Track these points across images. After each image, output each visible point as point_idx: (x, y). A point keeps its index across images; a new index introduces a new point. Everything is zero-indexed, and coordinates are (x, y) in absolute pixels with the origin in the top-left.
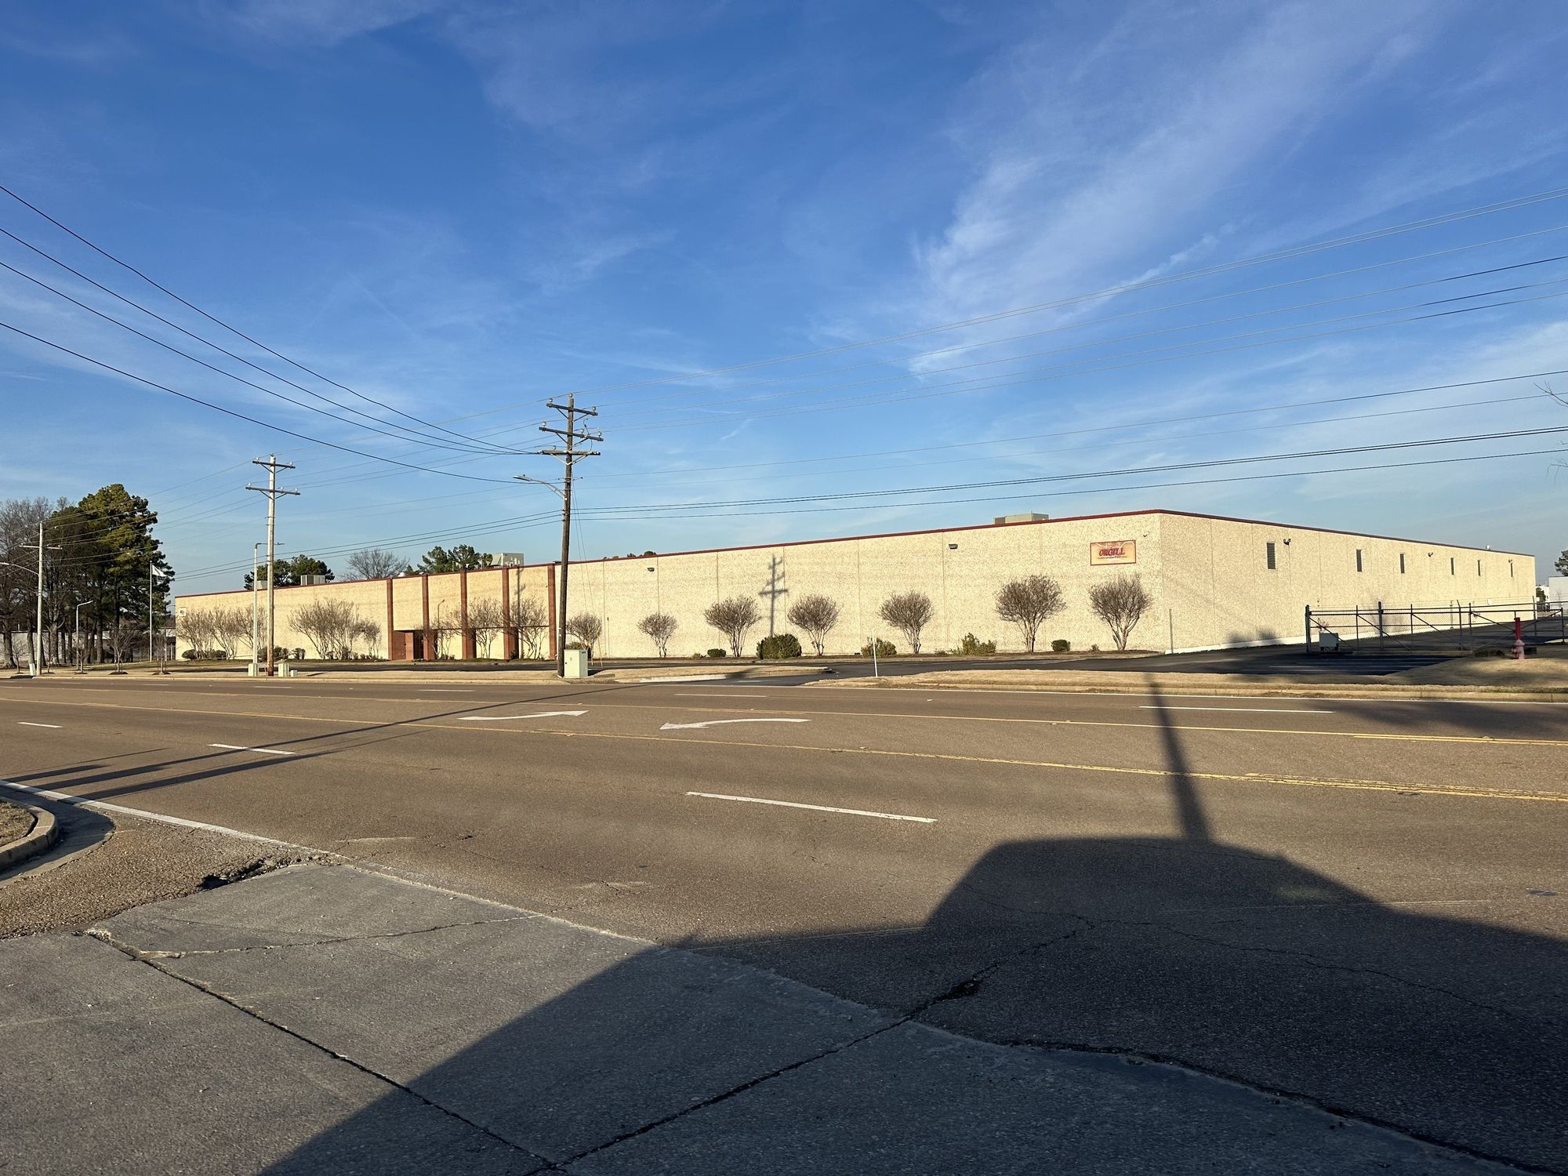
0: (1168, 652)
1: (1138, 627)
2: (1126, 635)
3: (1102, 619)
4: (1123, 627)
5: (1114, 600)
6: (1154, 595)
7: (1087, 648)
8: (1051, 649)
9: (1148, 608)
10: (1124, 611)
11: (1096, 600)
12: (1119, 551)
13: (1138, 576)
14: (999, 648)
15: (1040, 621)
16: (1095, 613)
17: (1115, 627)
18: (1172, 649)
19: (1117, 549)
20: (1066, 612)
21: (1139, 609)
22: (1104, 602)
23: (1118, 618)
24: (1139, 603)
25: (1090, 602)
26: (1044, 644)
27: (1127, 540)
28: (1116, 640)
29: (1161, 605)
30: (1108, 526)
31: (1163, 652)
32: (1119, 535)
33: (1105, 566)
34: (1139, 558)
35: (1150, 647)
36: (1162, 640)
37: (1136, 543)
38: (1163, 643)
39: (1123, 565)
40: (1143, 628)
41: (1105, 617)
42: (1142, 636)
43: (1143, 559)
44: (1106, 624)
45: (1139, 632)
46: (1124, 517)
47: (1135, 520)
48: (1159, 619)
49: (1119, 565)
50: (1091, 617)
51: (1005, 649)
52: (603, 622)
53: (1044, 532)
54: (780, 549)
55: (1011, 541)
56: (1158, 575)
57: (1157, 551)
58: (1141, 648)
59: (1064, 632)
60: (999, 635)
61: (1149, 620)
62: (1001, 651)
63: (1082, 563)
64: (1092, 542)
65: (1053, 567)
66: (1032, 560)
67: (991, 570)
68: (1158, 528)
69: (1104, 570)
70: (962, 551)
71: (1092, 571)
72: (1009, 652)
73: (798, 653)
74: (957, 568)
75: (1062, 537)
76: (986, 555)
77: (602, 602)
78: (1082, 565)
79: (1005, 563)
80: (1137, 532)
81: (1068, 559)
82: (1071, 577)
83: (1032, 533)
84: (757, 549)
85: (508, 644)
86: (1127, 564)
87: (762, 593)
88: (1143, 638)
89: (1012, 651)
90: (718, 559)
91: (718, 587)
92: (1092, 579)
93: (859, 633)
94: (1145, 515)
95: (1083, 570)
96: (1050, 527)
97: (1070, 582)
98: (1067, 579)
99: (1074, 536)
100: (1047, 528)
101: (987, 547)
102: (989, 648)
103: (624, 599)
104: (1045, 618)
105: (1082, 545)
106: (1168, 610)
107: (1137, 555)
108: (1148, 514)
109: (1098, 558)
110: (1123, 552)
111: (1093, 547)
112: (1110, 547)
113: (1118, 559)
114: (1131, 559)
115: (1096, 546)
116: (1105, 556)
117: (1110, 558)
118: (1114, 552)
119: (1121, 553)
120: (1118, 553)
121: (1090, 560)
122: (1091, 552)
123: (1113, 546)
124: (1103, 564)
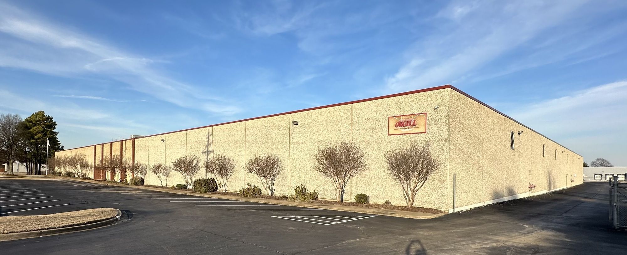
0: (451, 211)
1: (425, 188)
2: (414, 192)
3: (395, 179)
4: (412, 187)
5: (406, 164)
6: (442, 161)
7: (382, 201)
8: (354, 201)
9: (434, 172)
10: (414, 173)
11: (390, 163)
12: (412, 123)
13: (428, 143)
14: (321, 196)
15: (349, 178)
16: (389, 174)
17: (405, 186)
18: (454, 208)
19: (410, 121)
20: (367, 172)
21: (427, 172)
22: (398, 165)
23: (408, 179)
24: (427, 166)
25: (385, 164)
26: (351, 193)
27: (419, 113)
28: (406, 198)
29: (446, 169)
30: (403, 102)
31: (447, 211)
32: (413, 109)
33: (400, 135)
34: (429, 129)
35: (435, 206)
36: (446, 200)
37: (427, 115)
38: (447, 203)
39: (415, 135)
40: (429, 189)
41: (397, 177)
42: (429, 196)
43: (432, 129)
44: (398, 184)
45: (426, 192)
46: (417, 94)
47: (427, 96)
48: (444, 183)
49: (411, 135)
50: (387, 177)
51: (324, 197)
52: (148, 167)
53: (354, 110)
54: (211, 128)
55: (331, 118)
56: (445, 143)
57: (446, 121)
58: (427, 206)
59: (366, 188)
60: (321, 187)
61: (435, 182)
62: (322, 199)
63: (381, 133)
64: (390, 116)
65: (360, 137)
66: (345, 132)
67: (318, 140)
68: (447, 102)
69: (399, 139)
70: (301, 127)
71: (389, 140)
72: (326, 200)
73: (215, 190)
74: (297, 138)
75: (367, 113)
76: (315, 129)
77: (148, 157)
78: (382, 135)
79: (327, 134)
80: (428, 106)
81: (371, 131)
82: (373, 144)
83: (346, 111)
84: (202, 128)
85: (121, 175)
86: (418, 134)
87: (203, 153)
88: (429, 198)
89: (329, 199)
90: (187, 134)
91: (186, 150)
92: (389, 146)
93: (244, 180)
94: (436, 91)
95: (382, 139)
96: (359, 105)
97: (372, 148)
98: (369, 146)
99: (377, 112)
100: (356, 107)
101: (316, 123)
102: (314, 196)
103: (154, 156)
104: (352, 176)
105: (382, 119)
106: (453, 174)
107: (427, 125)
108: (439, 90)
109: (394, 129)
110: (416, 123)
111: (390, 120)
112: (405, 119)
113: (411, 129)
114: (422, 129)
115: (393, 119)
116: (400, 128)
117: (404, 128)
118: (407, 124)
119: (414, 125)
120: (411, 124)
121: (388, 131)
122: (389, 124)
123: (407, 119)
124: (398, 134)
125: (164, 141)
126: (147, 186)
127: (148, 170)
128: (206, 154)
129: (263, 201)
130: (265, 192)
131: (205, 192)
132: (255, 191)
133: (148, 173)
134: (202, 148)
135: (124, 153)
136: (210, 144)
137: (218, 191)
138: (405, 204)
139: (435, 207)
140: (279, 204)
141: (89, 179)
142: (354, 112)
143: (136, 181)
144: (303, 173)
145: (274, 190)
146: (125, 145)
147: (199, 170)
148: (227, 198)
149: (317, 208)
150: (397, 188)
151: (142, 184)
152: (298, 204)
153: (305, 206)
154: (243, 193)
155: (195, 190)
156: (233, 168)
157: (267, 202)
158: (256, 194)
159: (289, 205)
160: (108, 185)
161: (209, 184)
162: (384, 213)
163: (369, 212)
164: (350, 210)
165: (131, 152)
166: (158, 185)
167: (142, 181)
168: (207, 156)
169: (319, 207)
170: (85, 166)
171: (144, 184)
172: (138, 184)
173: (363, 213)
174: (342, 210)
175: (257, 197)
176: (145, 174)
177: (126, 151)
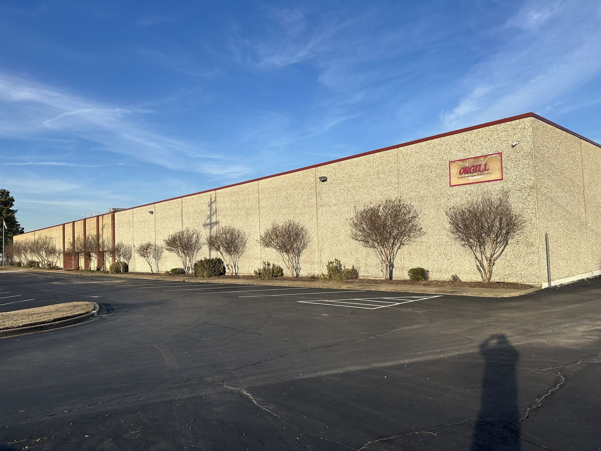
0: (545, 285)
1: (506, 255)
2: (491, 262)
3: (464, 245)
4: (488, 256)
5: (477, 224)
6: (527, 217)
7: (447, 277)
8: (408, 277)
9: (518, 232)
10: (489, 236)
11: (454, 223)
12: (482, 167)
13: (506, 193)
14: (362, 274)
15: (399, 248)
16: (455, 239)
17: (478, 255)
18: (549, 281)
19: (480, 166)
20: (424, 238)
21: (507, 233)
22: (465, 226)
23: (482, 244)
24: (508, 225)
25: (448, 226)
26: (403, 268)
27: (491, 153)
28: (480, 270)
29: (534, 228)
30: (469, 141)
31: (540, 286)
32: (482, 149)
33: (466, 186)
34: (506, 174)
35: (522, 279)
36: (537, 271)
37: (503, 155)
38: (538, 274)
39: (487, 183)
40: (512, 256)
41: (466, 243)
42: (512, 267)
43: (511, 174)
44: (468, 251)
45: (508, 261)
46: (487, 128)
47: (501, 129)
48: (532, 246)
49: (482, 184)
50: (451, 243)
51: (367, 275)
52: (132, 248)
53: (401, 156)
54: (213, 192)
55: (371, 169)
56: (530, 192)
57: (530, 162)
58: (511, 280)
59: (423, 260)
60: (361, 261)
61: (520, 246)
62: (364, 277)
63: (440, 185)
64: (451, 161)
65: (411, 191)
66: (390, 186)
67: (354, 199)
68: (529, 136)
69: (465, 190)
70: (331, 183)
71: (452, 193)
72: (370, 278)
73: (222, 273)
74: (327, 199)
75: (419, 159)
76: (350, 185)
77: (132, 235)
78: (441, 187)
79: (366, 191)
80: (502, 143)
81: (426, 182)
82: (429, 200)
83: (390, 158)
84: (202, 194)
85: (99, 261)
86: (491, 182)
87: (205, 225)
88: (513, 268)
89: (373, 277)
90: (182, 203)
91: (182, 223)
92: (451, 200)
93: (260, 258)
94: (513, 122)
95: (442, 192)
96: (407, 150)
97: (428, 206)
98: (424, 203)
99: (432, 156)
100: (404, 151)
101: (350, 177)
102: (353, 274)
103: (141, 233)
104: (403, 244)
105: (440, 165)
106: (544, 234)
107: (504, 170)
108: (517, 121)
109: (458, 178)
110: (487, 167)
111: (452, 167)
112: (472, 163)
113: (481, 176)
114: (497, 176)
115: (455, 164)
116: (466, 175)
117: (472, 176)
118: (476, 169)
119: (485, 170)
120: (481, 170)
121: (449, 181)
122: (451, 171)
123: (475, 162)
124: (464, 184)
125: (152, 213)
126: (132, 273)
127: (133, 253)
128: (209, 226)
129: (286, 284)
130: (287, 273)
131: (210, 276)
132: (275, 271)
133: (133, 256)
134: (204, 220)
135: (101, 232)
136: (214, 214)
137: (226, 274)
138: (480, 279)
139: (522, 281)
140: (306, 287)
141: (58, 268)
142: (401, 158)
143: (118, 269)
144: (337, 244)
145: (299, 269)
146: (103, 221)
147: (200, 248)
148: (239, 283)
149: (357, 289)
150: (467, 257)
151: (126, 272)
152: (332, 285)
153: (342, 287)
154: (259, 275)
155: (196, 275)
156: (245, 243)
157: (291, 285)
158: (276, 275)
159: (320, 287)
160: (82, 274)
161: (214, 266)
162: (451, 292)
163: (430, 292)
164: (403, 290)
165: (110, 230)
166: (147, 272)
167: (126, 267)
168: (211, 229)
169: (360, 288)
170: (52, 251)
171: (128, 271)
172: (121, 271)
173: (422, 293)
174: (393, 290)
175: (277, 279)
176: (129, 258)
177: (104, 229)
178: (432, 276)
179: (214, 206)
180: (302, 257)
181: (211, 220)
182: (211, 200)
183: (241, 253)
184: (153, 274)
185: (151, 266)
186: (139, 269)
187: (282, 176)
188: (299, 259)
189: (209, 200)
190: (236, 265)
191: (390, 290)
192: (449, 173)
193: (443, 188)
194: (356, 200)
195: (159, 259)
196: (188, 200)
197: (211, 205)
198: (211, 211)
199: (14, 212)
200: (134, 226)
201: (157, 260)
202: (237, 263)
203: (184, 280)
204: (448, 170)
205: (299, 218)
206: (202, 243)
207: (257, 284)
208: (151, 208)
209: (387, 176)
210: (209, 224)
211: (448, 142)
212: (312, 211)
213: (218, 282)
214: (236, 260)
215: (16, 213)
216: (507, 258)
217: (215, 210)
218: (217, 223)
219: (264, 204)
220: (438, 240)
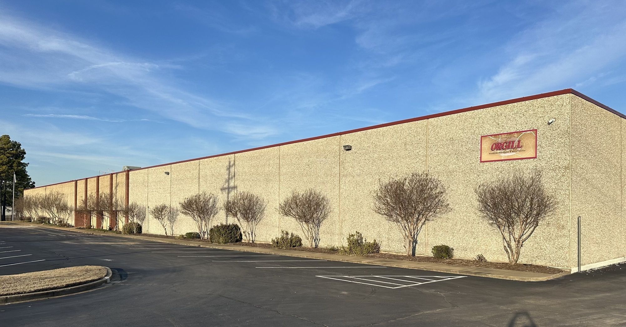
0: (574, 270)
1: (535, 237)
2: (520, 243)
3: (491, 224)
4: (517, 236)
5: (507, 204)
6: (559, 198)
7: (472, 256)
8: (431, 255)
9: (550, 214)
10: (518, 216)
11: (484, 202)
12: (516, 144)
13: (539, 173)
14: (384, 249)
15: (423, 224)
16: (483, 217)
17: (507, 235)
18: (579, 265)
19: (513, 142)
20: (450, 215)
21: (538, 214)
22: (495, 204)
23: (511, 224)
24: (539, 206)
25: (477, 204)
26: (426, 245)
27: (525, 130)
28: (507, 251)
29: (567, 210)
30: (503, 115)
31: (569, 271)
32: (516, 125)
33: (498, 162)
34: (540, 152)
35: (550, 262)
36: (567, 255)
37: (538, 132)
38: (568, 258)
39: (520, 161)
40: (542, 238)
41: (494, 222)
42: (541, 249)
43: (545, 152)
44: (496, 231)
45: (537, 243)
46: (523, 102)
47: (537, 105)
48: (563, 229)
49: (515, 161)
50: (479, 221)
51: (388, 249)
52: (147, 209)
53: (431, 128)
54: (232, 155)
55: (398, 140)
56: (565, 172)
57: (566, 141)
58: (539, 263)
59: (448, 237)
60: (383, 235)
61: (550, 228)
62: (385, 251)
63: (471, 160)
64: (483, 135)
65: (439, 165)
66: (417, 159)
67: (379, 170)
68: (567, 113)
69: (496, 167)
70: (356, 153)
71: (482, 169)
72: (392, 253)
73: (238, 240)
74: (351, 168)
75: (449, 132)
76: (376, 155)
77: (147, 195)
78: (471, 162)
79: (392, 162)
80: (538, 119)
81: (456, 156)
82: (458, 175)
83: (419, 130)
84: (220, 157)
85: (111, 220)
86: (524, 160)
87: (223, 189)
88: (542, 251)
89: (395, 252)
90: (199, 165)
91: (199, 186)
92: (481, 177)
93: (278, 226)
94: (551, 98)
95: (472, 167)
96: (437, 121)
97: (456, 181)
98: (453, 178)
99: (463, 129)
100: (434, 123)
101: (376, 147)
102: (375, 248)
103: (156, 194)
104: (428, 220)
105: (471, 139)
106: (576, 217)
107: (539, 147)
108: (555, 97)
109: (490, 154)
110: (521, 144)
111: (483, 141)
112: (505, 139)
113: (514, 153)
114: (531, 153)
115: (487, 139)
116: (498, 151)
117: (504, 152)
118: (509, 146)
119: (518, 146)
120: (514, 146)
121: (480, 156)
122: (482, 146)
123: (508, 138)
124: (495, 161)
125: (168, 174)
126: (145, 235)
127: (147, 214)
128: (227, 191)
129: (304, 255)
130: (306, 243)
131: (226, 243)
132: (294, 241)
133: (147, 218)
134: (222, 183)
135: (114, 191)
136: (232, 178)
137: (243, 241)
138: (507, 260)
139: (551, 264)
140: (325, 259)
141: (69, 226)
142: (430, 130)
143: (131, 229)
144: (359, 216)
145: (319, 240)
146: (116, 180)
147: (217, 212)
148: (255, 251)
149: (378, 265)
150: (494, 237)
151: (139, 233)
152: (353, 259)
153: (362, 261)
154: (277, 244)
155: (211, 240)
156: (263, 210)
157: (309, 257)
158: (294, 245)
159: (340, 260)
160: (94, 234)
161: (231, 233)
162: (475, 273)
163: (454, 272)
164: (425, 268)
165: (124, 189)
166: (161, 234)
167: (140, 228)
168: (228, 193)
169: (381, 264)
170: (63, 208)
171: (141, 232)
172: (134, 232)
173: (445, 272)
174: (415, 267)
175: (295, 250)
176: (143, 219)
177: (118, 188)
178: (457, 255)
179: (232, 170)
180: (323, 228)
181: (229, 184)
182: (230, 164)
183: (259, 220)
184: (167, 237)
185: (165, 229)
186: (153, 231)
187: (305, 143)
188: (319, 229)
189: (227, 164)
190: (254, 233)
191: (412, 267)
192: (480, 148)
193: (473, 163)
194: (381, 171)
195: (174, 221)
196: (206, 163)
197: (229, 169)
198: (229, 175)
199: (25, 165)
200: (149, 186)
201: (172, 222)
202: (254, 230)
203: (199, 245)
204: (480, 145)
205: (320, 187)
206: (219, 208)
207: (275, 253)
208: (167, 169)
209: (414, 148)
210: (226, 188)
211: (480, 116)
212: (335, 180)
213: (234, 249)
214: (253, 227)
215: (27, 166)
216: (536, 240)
217: (233, 175)
218: (235, 187)
219: (285, 171)
220: (465, 218)
